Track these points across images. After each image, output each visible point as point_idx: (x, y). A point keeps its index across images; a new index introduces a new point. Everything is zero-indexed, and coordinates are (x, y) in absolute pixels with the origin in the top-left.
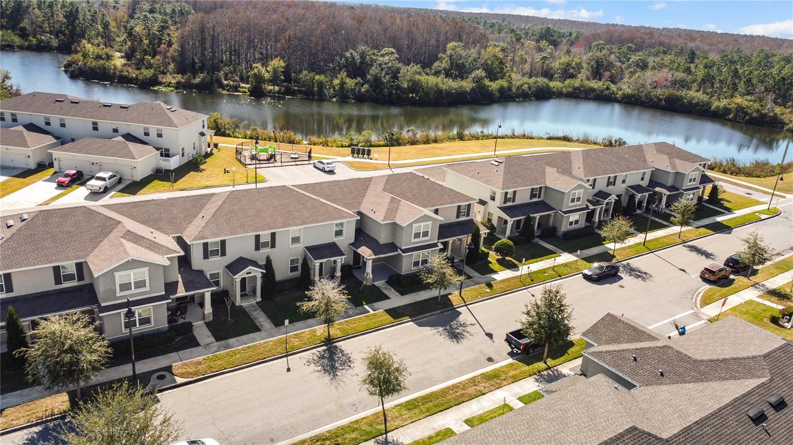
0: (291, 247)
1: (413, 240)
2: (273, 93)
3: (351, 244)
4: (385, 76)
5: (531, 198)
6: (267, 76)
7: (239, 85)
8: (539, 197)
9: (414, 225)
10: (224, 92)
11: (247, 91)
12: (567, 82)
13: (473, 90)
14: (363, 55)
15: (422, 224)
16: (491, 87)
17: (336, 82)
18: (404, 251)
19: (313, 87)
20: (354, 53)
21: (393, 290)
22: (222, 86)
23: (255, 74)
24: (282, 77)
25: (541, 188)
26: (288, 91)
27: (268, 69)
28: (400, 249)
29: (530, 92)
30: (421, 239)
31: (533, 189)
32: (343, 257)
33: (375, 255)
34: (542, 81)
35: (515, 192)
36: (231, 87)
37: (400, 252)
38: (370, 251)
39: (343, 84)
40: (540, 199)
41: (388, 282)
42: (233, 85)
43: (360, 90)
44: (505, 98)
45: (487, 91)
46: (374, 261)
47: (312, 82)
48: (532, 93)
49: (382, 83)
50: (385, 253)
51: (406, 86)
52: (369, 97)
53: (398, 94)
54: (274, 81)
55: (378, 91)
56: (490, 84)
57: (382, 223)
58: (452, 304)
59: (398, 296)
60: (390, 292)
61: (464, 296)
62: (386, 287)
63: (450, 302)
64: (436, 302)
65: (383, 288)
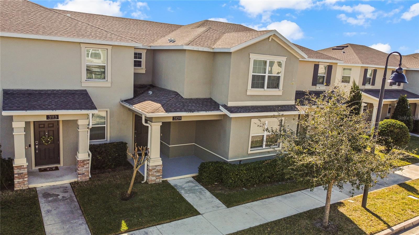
1: (252, 92)
3: (126, 101)
18: (233, 110)
28: (225, 107)
30: (266, 91)
32: (91, 112)
33: (168, 111)
35: (375, 71)
37: (225, 112)
38: (157, 106)
41: (198, 179)
50: (192, 111)
58: (360, 229)
59: (218, 207)
60: (201, 199)
61: (375, 210)
62: (194, 188)
63: (352, 224)
64: (318, 225)
65: (186, 188)
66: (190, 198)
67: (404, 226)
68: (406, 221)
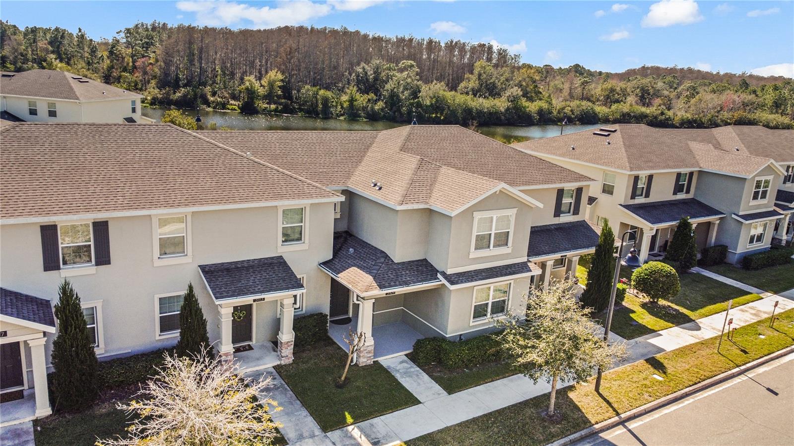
0: (158, 263)
1: (474, 254)
2: (268, 111)
3: (325, 264)
4: (403, 92)
5: (675, 193)
6: (261, 91)
7: (228, 102)
8: (688, 192)
9: (478, 216)
10: (210, 109)
11: (237, 108)
12: (614, 107)
13: (508, 109)
14: (377, 72)
15: (495, 215)
16: (528, 107)
17: (345, 98)
18: (454, 279)
19: (317, 106)
20: (366, 67)
21: (426, 377)
22: (207, 103)
23: (247, 89)
24: (280, 93)
25: (691, 174)
26: (287, 110)
27: (263, 82)
28: (444, 274)
29: (573, 116)
30: (493, 251)
31: (679, 175)
32: (298, 292)
33: (381, 287)
34: (586, 105)
35: (650, 178)
36: (218, 104)
37: (444, 281)
38: (368, 279)
39: (352, 100)
40: (690, 196)
41: (413, 357)
42: (220, 102)
43: (372, 108)
44: (544, 122)
45: (525, 113)
46: (378, 303)
47: (316, 97)
48: (575, 118)
49: (400, 100)
50: (407, 284)
51: (428, 103)
52: (384, 116)
53: (420, 112)
54: (269, 97)
55: (394, 108)
56: (527, 105)
57: (399, 208)
58: (586, 418)
59: (439, 394)
60: (419, 384)
61: (608, 394)
62: (409, 370)
63: (579, 412)
64: (543, 414)
65: (401, 371)
66: (407, 383)
67: (634, 414)
68: (639, 407)
